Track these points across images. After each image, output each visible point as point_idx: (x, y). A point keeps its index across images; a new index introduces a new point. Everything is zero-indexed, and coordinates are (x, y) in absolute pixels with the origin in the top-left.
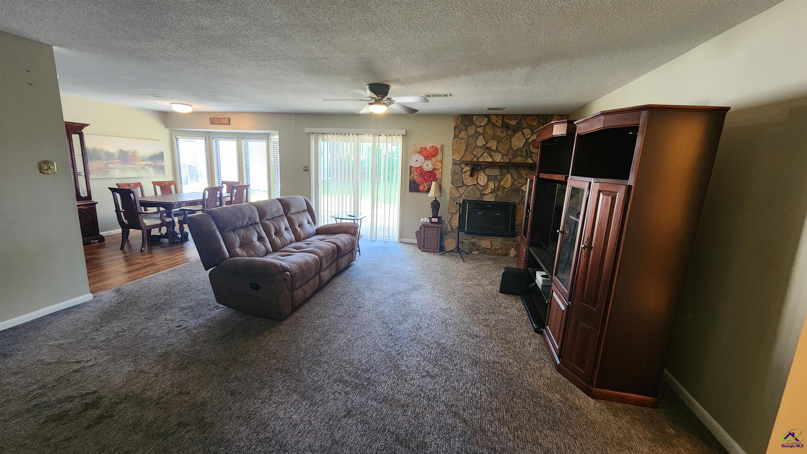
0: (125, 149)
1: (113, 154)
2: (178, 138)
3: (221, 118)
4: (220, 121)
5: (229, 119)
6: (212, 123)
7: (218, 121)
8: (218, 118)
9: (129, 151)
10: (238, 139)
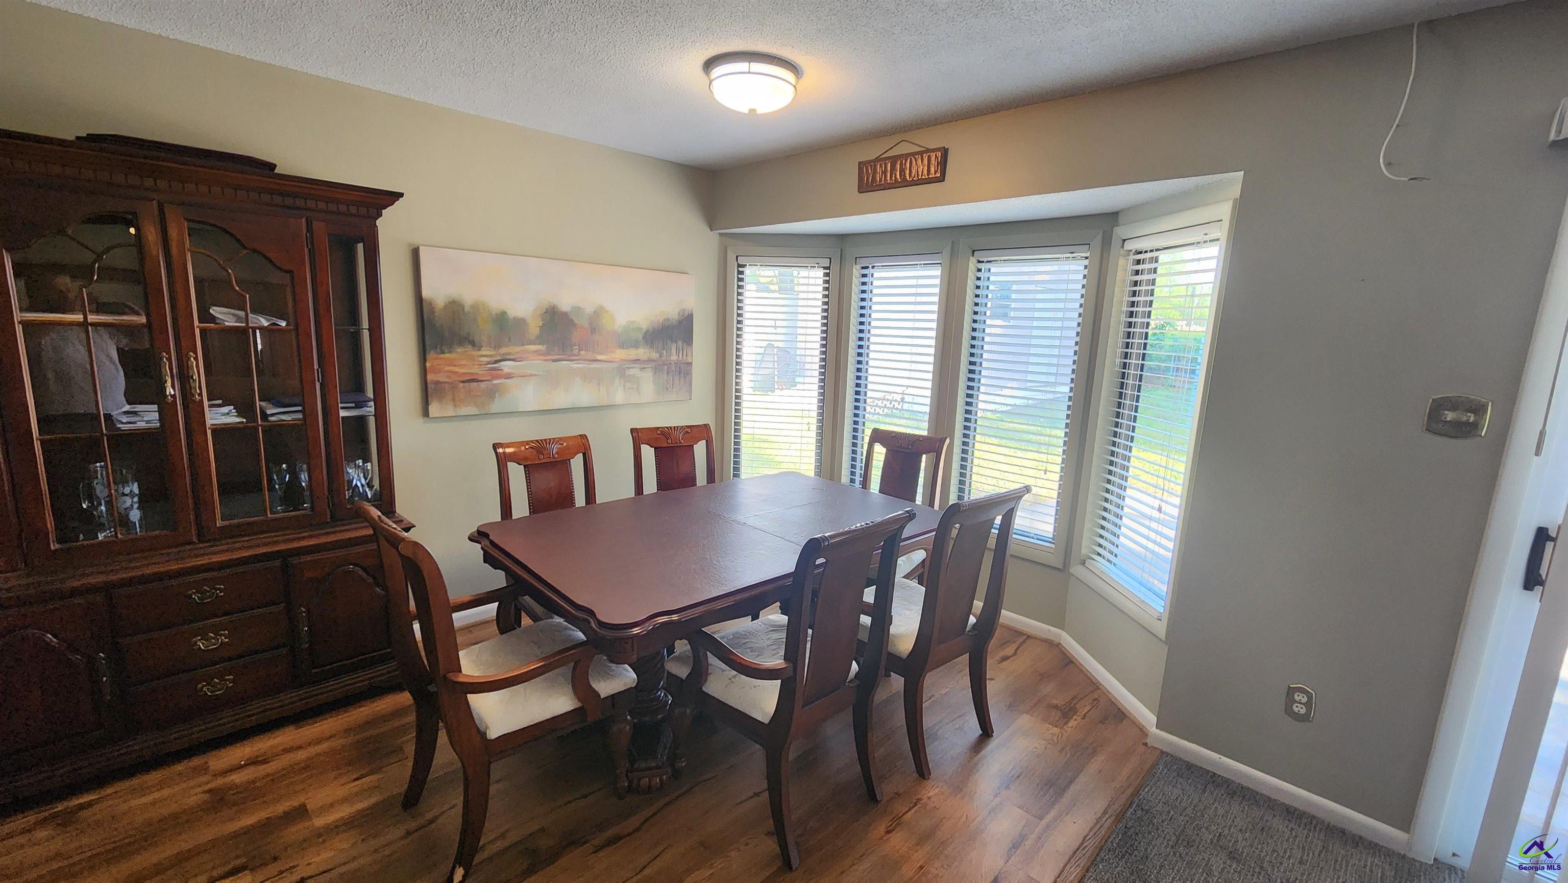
0: (565, 304)
1: (521, 323)
2: (744, 266)
3: (907, 156)
4: (902, 171)
5: (945, 152)
6: (867, 185)
7: (893, 168)
8: (894, 159)
9: (577, 310)
10: (953, 255)
